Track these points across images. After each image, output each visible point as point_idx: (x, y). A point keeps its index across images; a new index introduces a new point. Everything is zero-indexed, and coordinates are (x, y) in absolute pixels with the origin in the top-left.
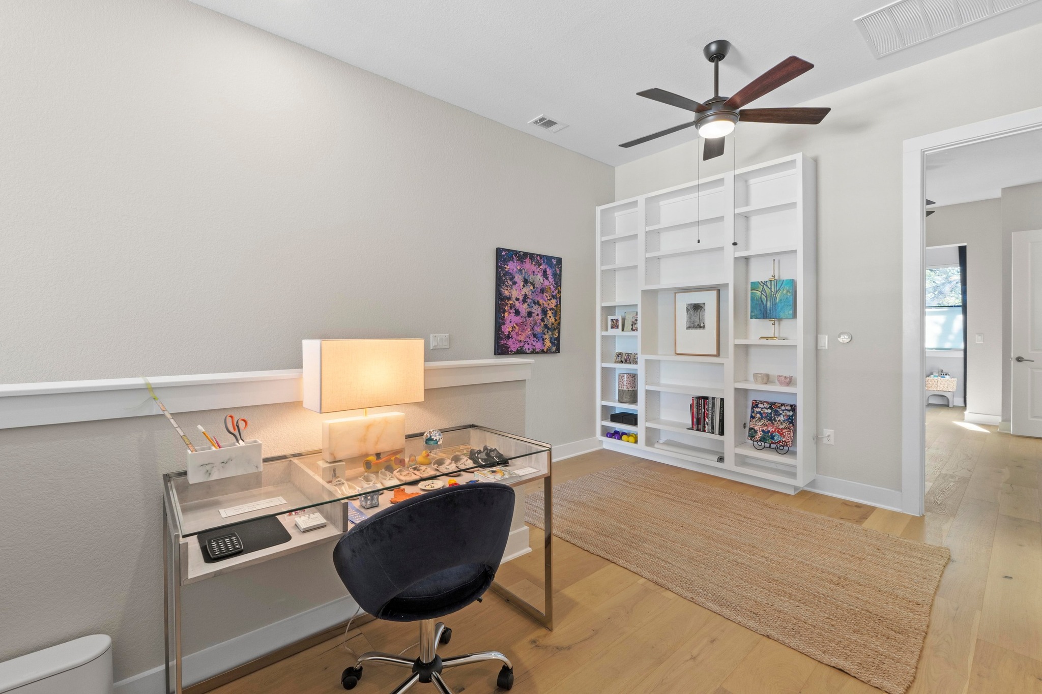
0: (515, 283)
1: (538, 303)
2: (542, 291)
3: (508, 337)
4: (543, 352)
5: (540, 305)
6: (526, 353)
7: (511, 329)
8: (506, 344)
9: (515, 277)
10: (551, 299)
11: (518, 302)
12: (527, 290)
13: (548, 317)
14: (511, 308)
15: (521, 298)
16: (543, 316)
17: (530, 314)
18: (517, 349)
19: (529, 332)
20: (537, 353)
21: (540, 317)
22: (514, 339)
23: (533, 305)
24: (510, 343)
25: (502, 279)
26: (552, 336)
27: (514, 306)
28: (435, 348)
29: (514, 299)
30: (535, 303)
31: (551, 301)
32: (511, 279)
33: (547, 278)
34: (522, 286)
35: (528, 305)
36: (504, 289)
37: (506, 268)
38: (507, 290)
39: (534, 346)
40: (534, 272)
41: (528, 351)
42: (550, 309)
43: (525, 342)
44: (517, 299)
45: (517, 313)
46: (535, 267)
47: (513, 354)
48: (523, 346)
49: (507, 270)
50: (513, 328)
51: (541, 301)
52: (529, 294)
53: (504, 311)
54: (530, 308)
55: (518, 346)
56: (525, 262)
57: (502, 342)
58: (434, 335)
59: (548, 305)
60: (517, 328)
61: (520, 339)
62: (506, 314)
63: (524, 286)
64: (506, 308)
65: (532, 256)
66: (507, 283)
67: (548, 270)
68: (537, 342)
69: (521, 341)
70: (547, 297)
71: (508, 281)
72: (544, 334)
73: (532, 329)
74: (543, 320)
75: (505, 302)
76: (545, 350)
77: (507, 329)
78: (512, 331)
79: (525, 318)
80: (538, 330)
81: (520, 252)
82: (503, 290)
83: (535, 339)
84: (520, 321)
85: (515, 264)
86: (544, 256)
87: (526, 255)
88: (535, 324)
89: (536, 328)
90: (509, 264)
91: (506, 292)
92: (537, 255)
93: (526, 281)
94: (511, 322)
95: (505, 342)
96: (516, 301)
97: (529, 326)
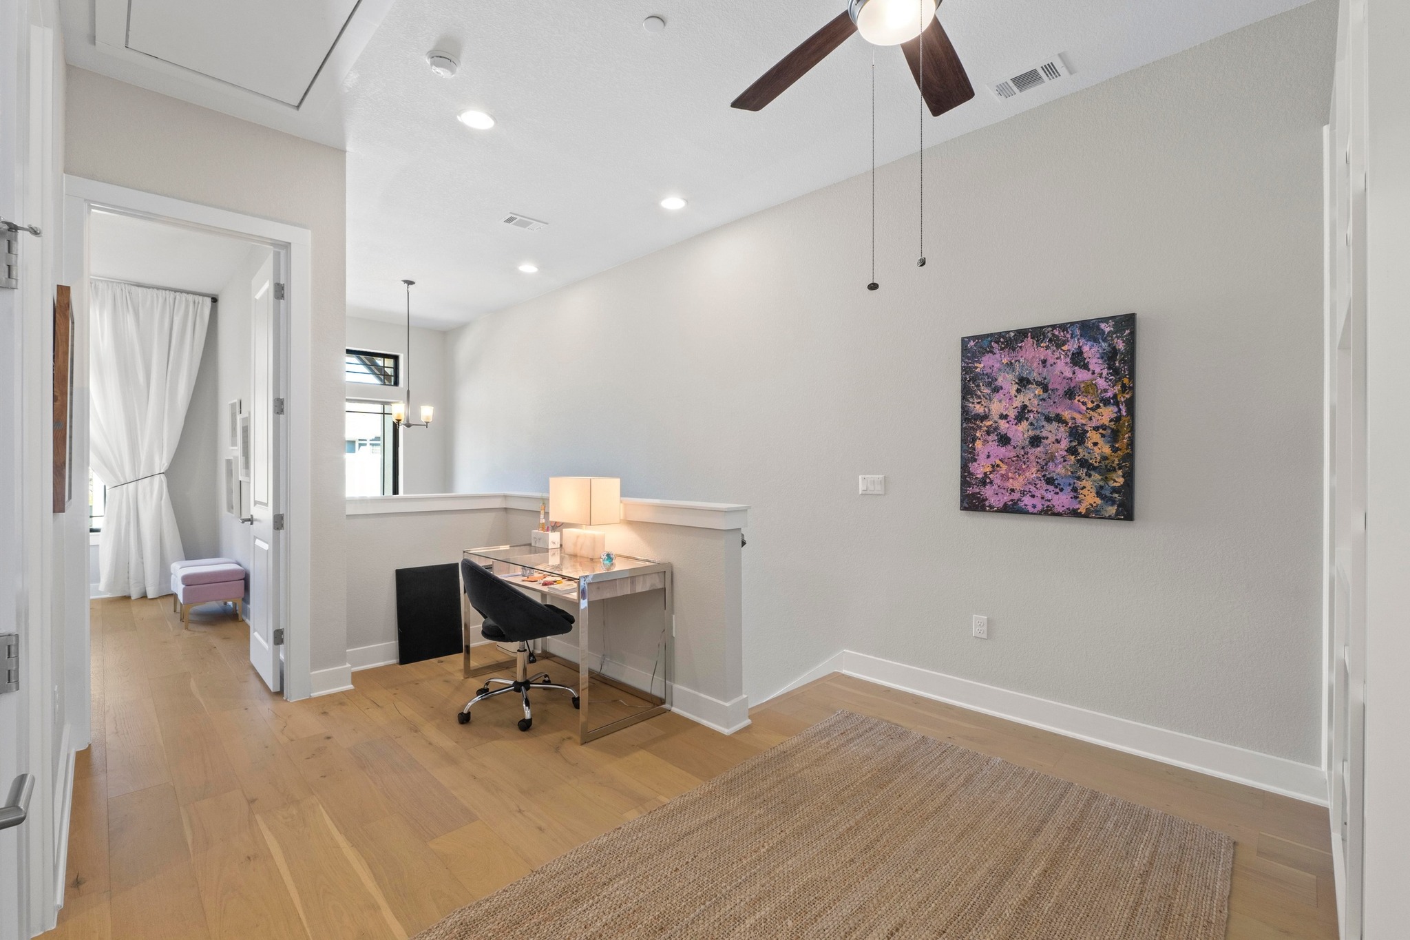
0: (997, 390)
1: (1059, 419)
2: (1070, 394)
3: (984, 482)
4: (1075, 514)
5: (1066, 423)
6: (1027, 513)
7: (988, 469)
8: (979, 493)
9: (996, 380)
10: (1098, 407)
11: (1004, 421)
12: (1030, 397)
13: (1090, 445)
14: (988, 433)
15: (1012, 414)
16: (1074, 444)
17: (1035, 441)
18: (1005, 504)
19: (1033, 473)
20: (1059, 514)
21: (1065, 444)
22: (996, 487)
23: (1044, 423)
24: (988, 492)
25: (969, 387)
26: (1102, 483)
27: (996, 429)
28: (864, 492)
29: (996, 418)
30: (1048, 419)
31: (1099, 410)
32: (989, 384)
33: (1086, 367)
34: (1013, 392)
35: (1031, 424)
36: (973, 403)
37: (977, 368)
38: (979, 403)
39: (1049, 501)
40: (1044, 362)
41: (1031, 510)
42: (1096, 429)
43: (1023, 493)
44: (1003, 417)
45: (1004, 440)
46: (1049, 352)
47: (996, 511)
48: (1019, 500)
49: (978, 370)
50: (993, 466)
51: (1066, 415)
52: (1034, 404)
53: (974, 440)
54: (1034, 429)
55: (1006, 498)
56: (1021, 347)
57: (970, 491)
58: (864, 476)
59: (1091, 419)
60: (1004, 467)
61: (1011, 487)
62: (978, 444)
63: (1018, 391)
64: (978, 434)
65: (1038, 334)
66: (979, 393)
67: (1086, 349)
68: (1057, 493)
69: (1013, 490)
70: (1084, 404)
71: (982, 388)
72: (1079, 478)
73: (1043, 468)
74: (1072, 451)
75: (975, 424)
76: (1083, 510)
77: (980, 469)
78: (991, 473)
79: (1023, 448)
80: (1059, 470)
81: (1009, 332)
82: (970, 405)
83: (1051, 488)
84: (1012, 454)
85: (997, 356)
86: (1072, 324)
87: (1022, 334)
88: (1052, 458)
89: (1051, 465)
90: (983, 358)
91: (978, 406)
92: (1054, 327)
93: (1023, 382)
94: (988, 457)
95: (977, 490)
96: (1000, 421)
97: (1034, 464)
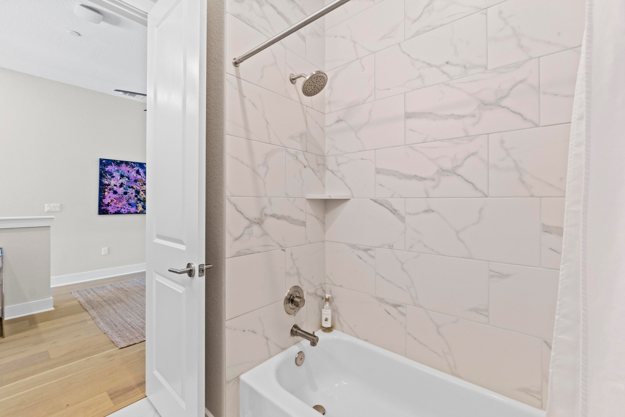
0: (113, 177)
1: (132, 187)
2: (136, 181)
3: (108, 205)
4: (136, 213)
5: (134, 189)
6: (123, 214)
7: (110, 201)
8: (106, 209)
9: (113, 174)
10: (143, 185)
11: (116, 187)
12: (124, 180)
13: (141, 195)
14: (110, 190)
15: (118, 185)
16: (137, 194)
17: (125, 193)
18: (116, 212)
19: (125, 202)
20: (132, 213)
21: (134, 194)
22: (112, 207)
23: (128, 188)
24: (109, 208)
25: (103, 175)
26: (143, 205)
27: (113, 189)
28: (48, 211)
29: (113, 186)
30: (129, 187)
32: (110, 175)
33: (140, 175)
34: (119, 178)
35: (124, 188)
36: (104, 180)
37: (106, 169)
38: (107, 180)
39: (129, 210)
40: (129, 171)
41: (124, 213)
42: (142, 191)
43: (122, 208)
44: (115, 185)
45: (115, 192)
46: (130, 169)
47: (112, 214)
48: (120, 210)
49: (106, 170)
50: (111, 200)
51: (135, 187)
52: (125, 183)
53: (105, 192)
54: (125, 190)
55: (116, 210)
56: (121, 166)
57: (103, 208)
58: (49, 204)
59: (141, 188)
60: (115, 201)
61: (117, 206)
62: (106, 193)
63: (120, 178)
64: (106, 190)
65: (127, 163)
66: (107, 177)
67: (140, 170)
68: (132, 208)
69: (118, 207)
70: (139, 184)
71: (108, 176)
72: (138, 204)
73: (128, 201)
74: (136, 196)
75: (105, 187)
76: (138, 212)
77: (106, 201)
78: (111, 202)
79: (122, 195)
80: (132, 201)
81: (118, 160)
82: (103, 181)
83: (130, 206)
84: (118, 197)
85: (114, 167)
86: (137, 163)
87: (122, 162)
88: (130, 198)
89: (130, 200)
90: (108, 167)
91: (106, 181)
92: (131, 162)
93: (122, 176)
94: (110, 197)
95: (106, 208)
96: (114, 187)
97: (125, 200)
